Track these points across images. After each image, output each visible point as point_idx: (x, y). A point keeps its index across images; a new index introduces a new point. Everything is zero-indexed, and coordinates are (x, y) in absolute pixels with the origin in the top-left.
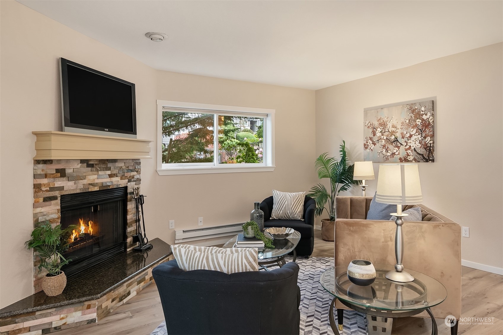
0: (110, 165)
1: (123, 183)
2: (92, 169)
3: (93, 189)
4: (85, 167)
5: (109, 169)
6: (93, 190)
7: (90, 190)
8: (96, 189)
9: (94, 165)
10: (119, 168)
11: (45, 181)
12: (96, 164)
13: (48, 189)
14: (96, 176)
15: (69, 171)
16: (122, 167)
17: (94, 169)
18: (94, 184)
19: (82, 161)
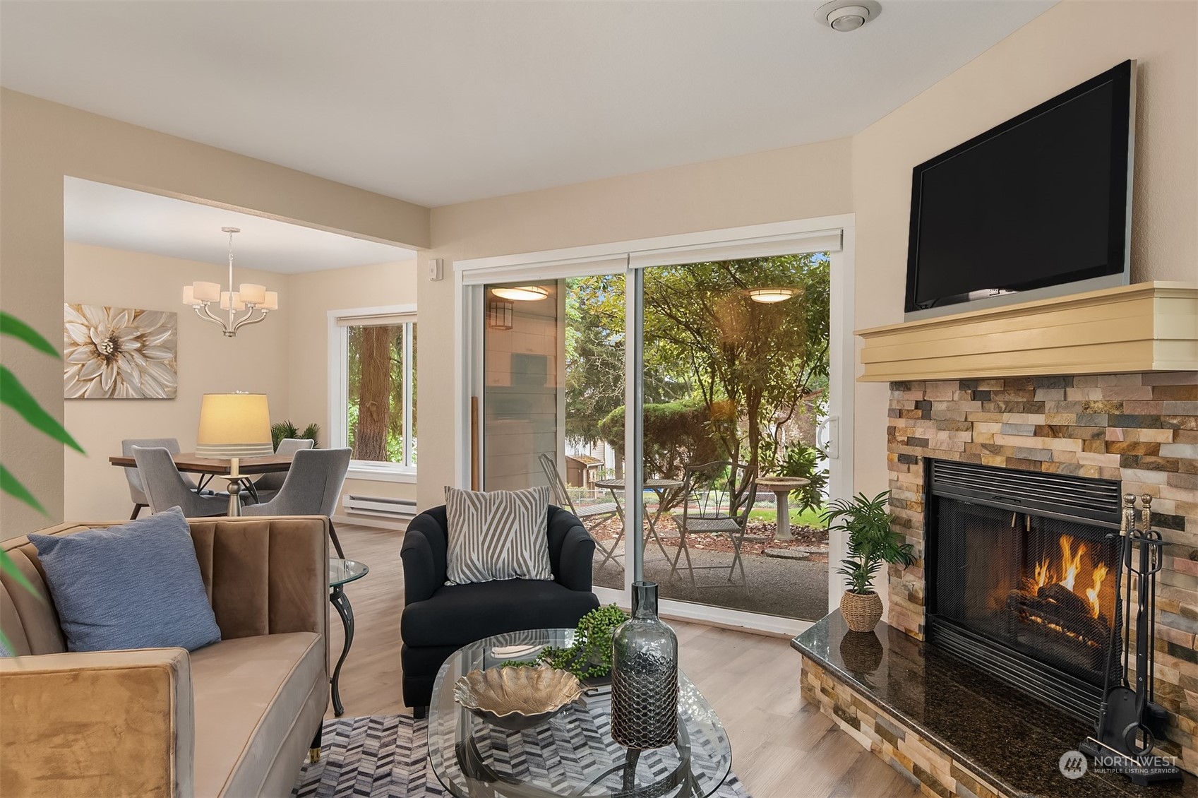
0: (1040, 396)
1: (1096, 464)
2: (987, 405)
3: (991, 459)
4: (967, 400)
5: (1039, 408)
6: (990, 464)
7: (984, 462)
8: (999, 462)
9: (992, 395)
10: (1079, 409)
11: (901, 423)
12: (996, 393)
13: (906, 439)
14: (996, 427)
15: (939, 407)
16: (1092, 405)
17: (992, 406)
18: (993, 445)
19: (965, 384)
